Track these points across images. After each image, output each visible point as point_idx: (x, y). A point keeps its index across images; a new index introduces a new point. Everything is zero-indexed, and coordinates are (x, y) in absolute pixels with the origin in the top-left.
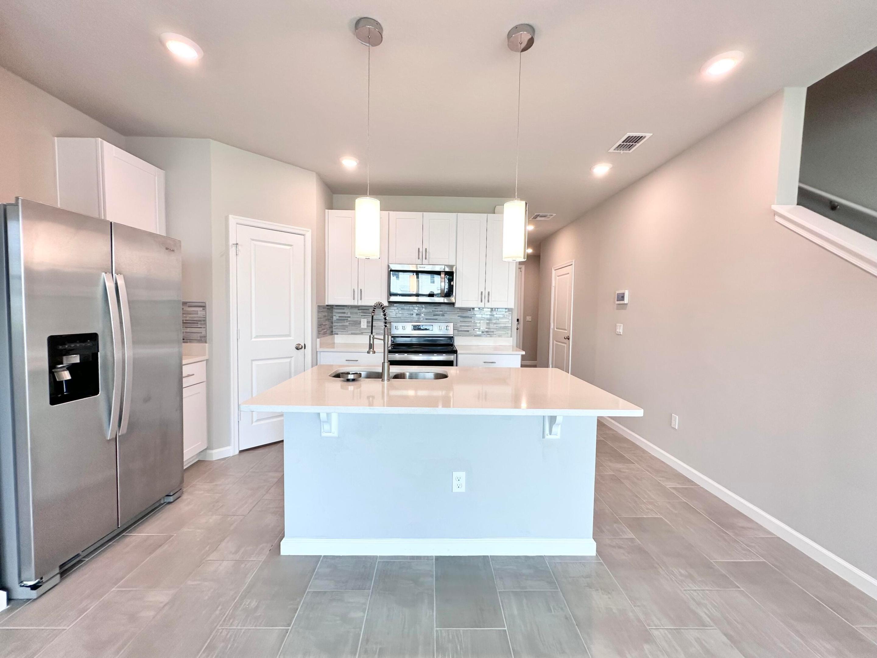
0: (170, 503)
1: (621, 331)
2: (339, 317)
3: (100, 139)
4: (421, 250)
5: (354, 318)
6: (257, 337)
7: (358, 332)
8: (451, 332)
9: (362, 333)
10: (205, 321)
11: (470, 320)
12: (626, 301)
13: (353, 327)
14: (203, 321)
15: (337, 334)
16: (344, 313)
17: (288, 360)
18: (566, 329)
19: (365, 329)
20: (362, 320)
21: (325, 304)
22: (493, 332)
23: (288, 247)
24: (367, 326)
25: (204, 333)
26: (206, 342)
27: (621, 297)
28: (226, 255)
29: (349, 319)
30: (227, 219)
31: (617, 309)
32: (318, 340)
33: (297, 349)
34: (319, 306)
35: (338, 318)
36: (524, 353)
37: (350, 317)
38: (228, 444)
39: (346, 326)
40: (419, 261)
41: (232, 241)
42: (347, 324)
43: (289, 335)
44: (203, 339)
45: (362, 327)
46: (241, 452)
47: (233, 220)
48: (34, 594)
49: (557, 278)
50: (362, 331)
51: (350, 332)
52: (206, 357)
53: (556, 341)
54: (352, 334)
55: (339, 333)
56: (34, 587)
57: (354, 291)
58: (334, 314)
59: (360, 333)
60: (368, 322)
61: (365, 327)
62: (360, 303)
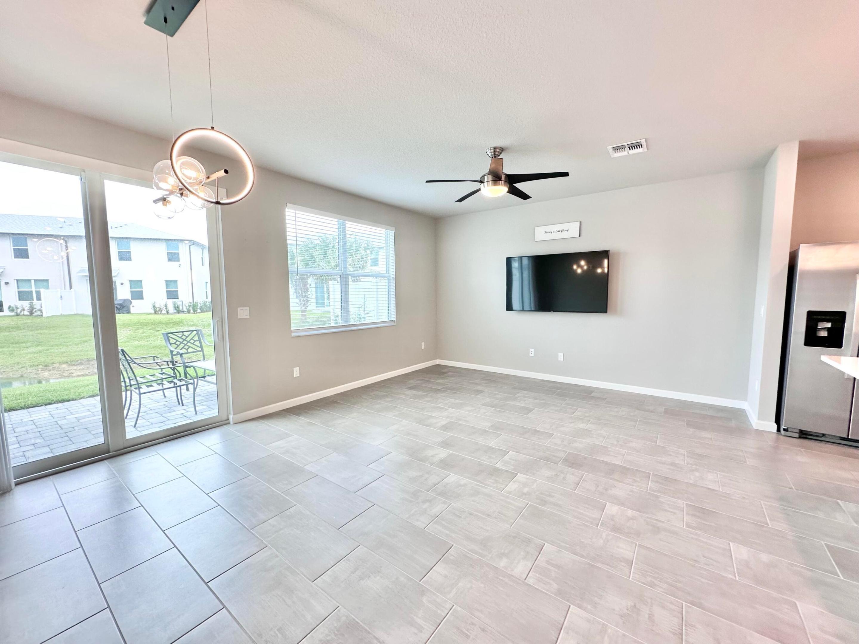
48: (784, 433)
56: (785, 430)
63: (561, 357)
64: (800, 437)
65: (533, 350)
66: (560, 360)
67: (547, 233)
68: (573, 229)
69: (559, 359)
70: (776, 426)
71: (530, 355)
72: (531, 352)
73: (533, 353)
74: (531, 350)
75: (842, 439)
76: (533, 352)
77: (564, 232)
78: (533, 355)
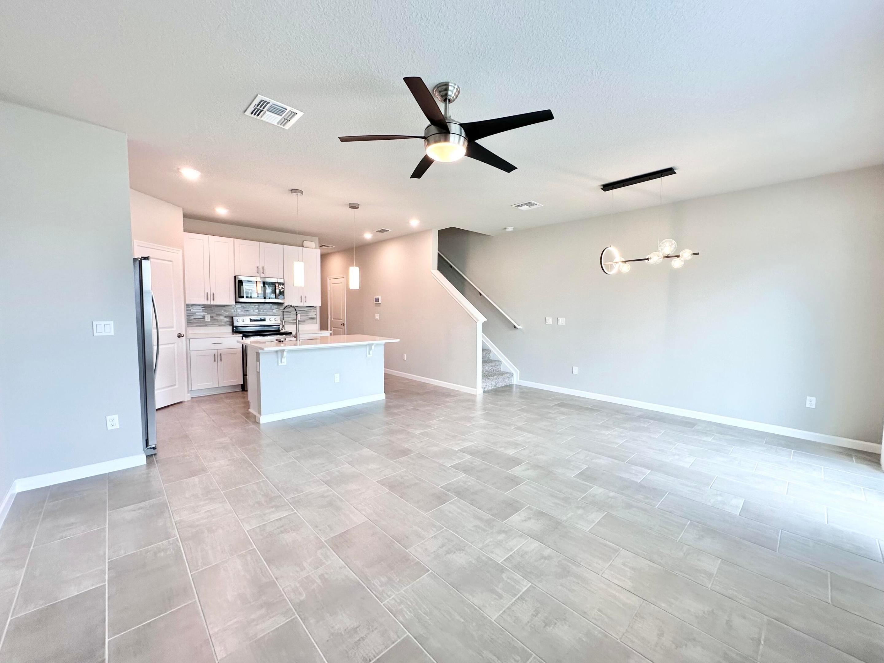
1: (378, 318)
4: (259, 267)
7: (202, 324)
8: (278, 322)
9: (206, 326)
11: (289, 314)
12: (380, 302)
13: (198, 321)
17: (172, 345)
18: (342, 318)
19: (209, 322)
20: (206, 315)
22: (304, 321)
23: (170, 262)
24: (211, 320)
27: (377, 300)
31: (375, 306)
33: (179, 337)
36: (331, 332)
40: (258, 275)
43: (173, 327)
45: (206, 320)
48: (154, 452)
49: (332, 285)
50: (206, 324)
53: (333, 327)
54: (197, 326)
56: (155, 448)
57: (207, 292)
59: (204, 325)
60: (212, 317)
61: (209, 320)
62: (213, 303)
70: (144, 451)
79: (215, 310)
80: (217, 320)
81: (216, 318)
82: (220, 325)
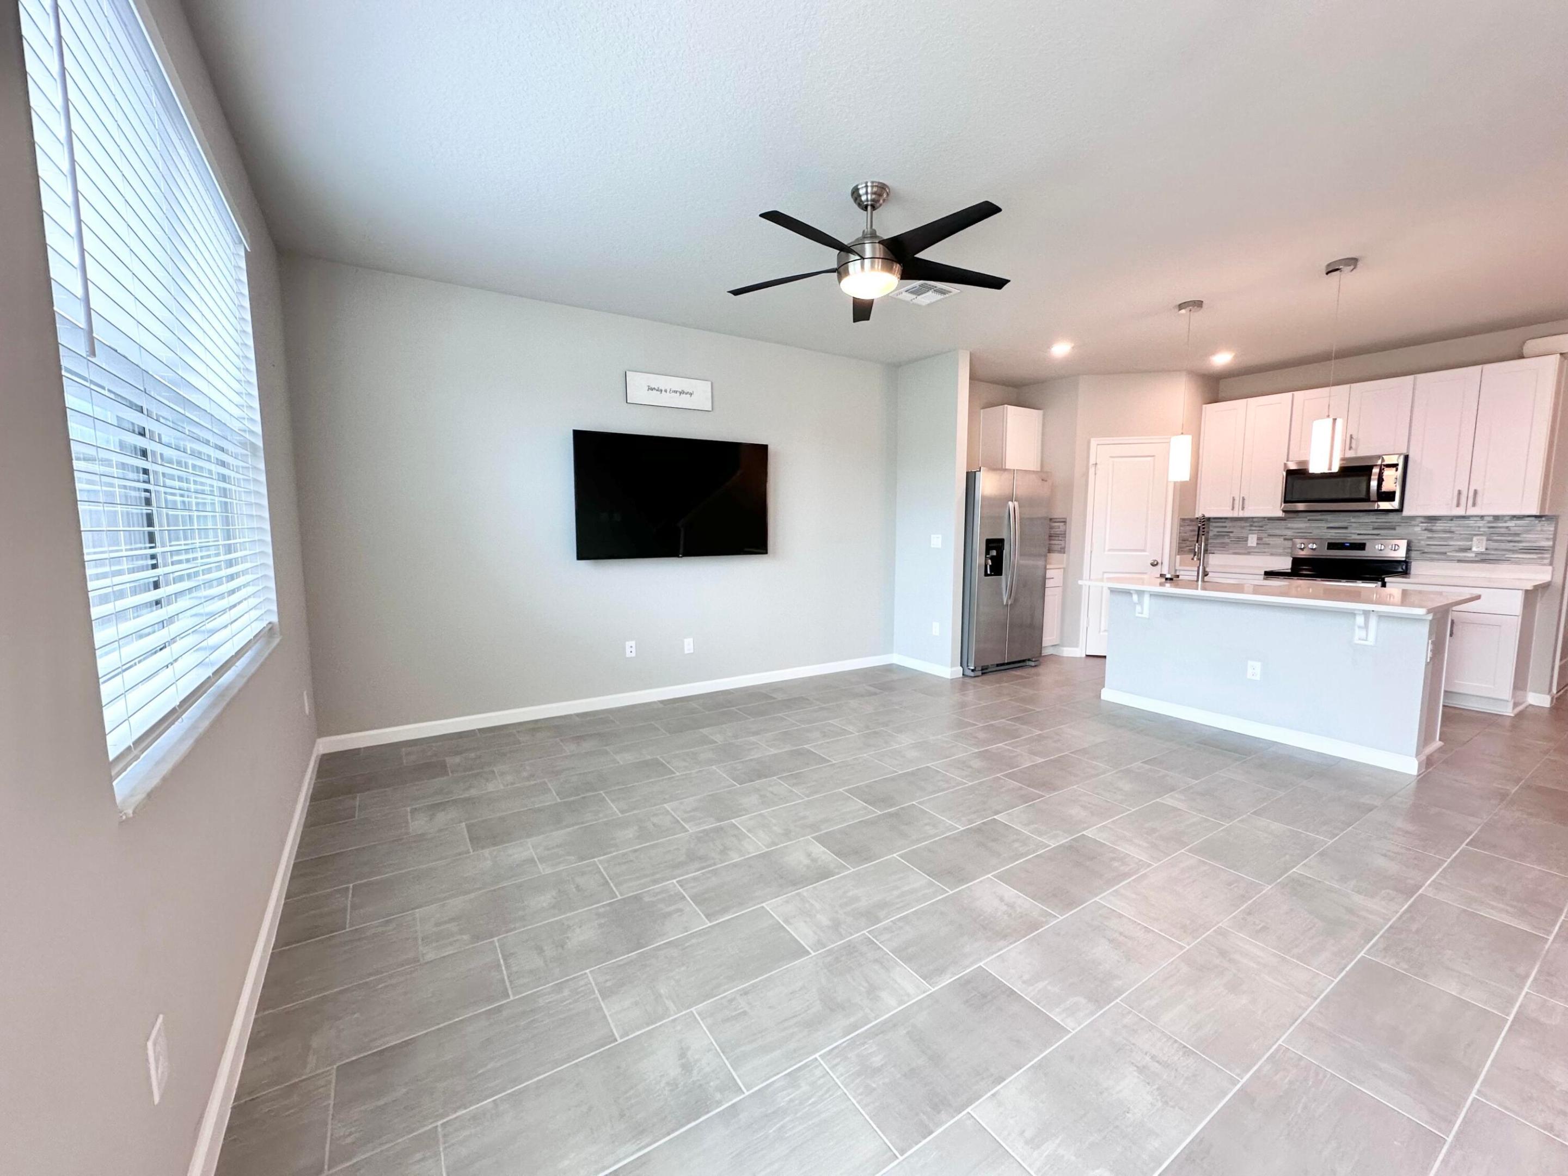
0: (1032, 666)
2: (1218, 532)
3: (1006, 405)
5: (1237, 532)
6: (1109, 550)
7: (1243, 551)
8: (1402, 556)
9: (1249, 553)
10: (1065, 534)
11: (1449, 535)
13: (1236, 545)
14: (1064, 535)
15: (1213, 553)
16: (1226, 527)
17: (1141, 576)
19: (1254, 548)
20: (1250, 536)
21: (1195, 515)
22: (1505, 555)
23: (1149, 459)
24: (1257, 544)
25: (1063, 545)
26: (1064, 553)
28: (1086, 475)
29: (1231, 535)
30: (1089, 442)
32: (1178, 557)
33: (1153, 565)
34: (1183, 520)
35: (1216, 533)
37: (1232, 532)
38: (1077, 646)
39: (1227, 544)
41: (1092, 461)
42: (1227, 540)
43: (1144, 551)
44: (1062, 551)
45: (1249, 545)
46: (1087, 656)
47: (1094, 442)
48: (972, 674)
50: (1250, 551)
51: (1231, 551)
52: (1064, 566)
54: (1235, 553)
55: (1215, 552)
56: (973, 670)
57: (1234, 499)
58: (1211, 529)
59: (1246, 552)
60: (1259, 539)
61: (1255, 545)
62: (1241, 514)
63: (689, 646)
64: (983, 674)
65: (633, 643)
66: (688, 652)
67: (653, 389)
68: (701, 395)
69: (686, 652)
70: (961, 669)
71: (628, 655)
72: (628, 650)
73: (634, 650)
74: (628, 644)
75: (998, 665)
76: (634, 646)
77: (684, 395)
78: (633, 655)
79: (1268, 527)
80: (1269, 544)
81: (1266, 540)
82: (1272, 554)
